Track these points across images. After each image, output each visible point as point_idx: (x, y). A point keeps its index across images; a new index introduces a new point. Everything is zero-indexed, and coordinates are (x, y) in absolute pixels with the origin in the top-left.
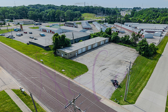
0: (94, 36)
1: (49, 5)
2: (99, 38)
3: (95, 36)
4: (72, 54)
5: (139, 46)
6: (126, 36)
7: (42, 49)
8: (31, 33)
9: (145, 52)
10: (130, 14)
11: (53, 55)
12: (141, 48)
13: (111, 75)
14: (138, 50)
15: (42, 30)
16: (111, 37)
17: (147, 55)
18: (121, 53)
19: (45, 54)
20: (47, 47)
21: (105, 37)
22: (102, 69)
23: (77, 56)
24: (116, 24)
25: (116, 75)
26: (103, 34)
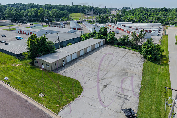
0: (87, 38)
1: (32, 4)
2: (92, 39)
4: (57, 64)
5: (144, 48)
6: (125, 37)
7: (12, 58)
8: (5, 36)
9: (152, 56)
10: (121, 14)
11: (30, 66)
12: (146, 50)
13: (119, 96)
14: (143, 53)
15: (20, 32)
16: (107, 38)
17: (154, 60)
18: (123, 58)
19: (17, 66)
20: (20, 55)
21: (100, 39)
22: (103, 86)
23: (64, 66)
24: (108, 24)
25: (126, 96)
26: (97, 35)
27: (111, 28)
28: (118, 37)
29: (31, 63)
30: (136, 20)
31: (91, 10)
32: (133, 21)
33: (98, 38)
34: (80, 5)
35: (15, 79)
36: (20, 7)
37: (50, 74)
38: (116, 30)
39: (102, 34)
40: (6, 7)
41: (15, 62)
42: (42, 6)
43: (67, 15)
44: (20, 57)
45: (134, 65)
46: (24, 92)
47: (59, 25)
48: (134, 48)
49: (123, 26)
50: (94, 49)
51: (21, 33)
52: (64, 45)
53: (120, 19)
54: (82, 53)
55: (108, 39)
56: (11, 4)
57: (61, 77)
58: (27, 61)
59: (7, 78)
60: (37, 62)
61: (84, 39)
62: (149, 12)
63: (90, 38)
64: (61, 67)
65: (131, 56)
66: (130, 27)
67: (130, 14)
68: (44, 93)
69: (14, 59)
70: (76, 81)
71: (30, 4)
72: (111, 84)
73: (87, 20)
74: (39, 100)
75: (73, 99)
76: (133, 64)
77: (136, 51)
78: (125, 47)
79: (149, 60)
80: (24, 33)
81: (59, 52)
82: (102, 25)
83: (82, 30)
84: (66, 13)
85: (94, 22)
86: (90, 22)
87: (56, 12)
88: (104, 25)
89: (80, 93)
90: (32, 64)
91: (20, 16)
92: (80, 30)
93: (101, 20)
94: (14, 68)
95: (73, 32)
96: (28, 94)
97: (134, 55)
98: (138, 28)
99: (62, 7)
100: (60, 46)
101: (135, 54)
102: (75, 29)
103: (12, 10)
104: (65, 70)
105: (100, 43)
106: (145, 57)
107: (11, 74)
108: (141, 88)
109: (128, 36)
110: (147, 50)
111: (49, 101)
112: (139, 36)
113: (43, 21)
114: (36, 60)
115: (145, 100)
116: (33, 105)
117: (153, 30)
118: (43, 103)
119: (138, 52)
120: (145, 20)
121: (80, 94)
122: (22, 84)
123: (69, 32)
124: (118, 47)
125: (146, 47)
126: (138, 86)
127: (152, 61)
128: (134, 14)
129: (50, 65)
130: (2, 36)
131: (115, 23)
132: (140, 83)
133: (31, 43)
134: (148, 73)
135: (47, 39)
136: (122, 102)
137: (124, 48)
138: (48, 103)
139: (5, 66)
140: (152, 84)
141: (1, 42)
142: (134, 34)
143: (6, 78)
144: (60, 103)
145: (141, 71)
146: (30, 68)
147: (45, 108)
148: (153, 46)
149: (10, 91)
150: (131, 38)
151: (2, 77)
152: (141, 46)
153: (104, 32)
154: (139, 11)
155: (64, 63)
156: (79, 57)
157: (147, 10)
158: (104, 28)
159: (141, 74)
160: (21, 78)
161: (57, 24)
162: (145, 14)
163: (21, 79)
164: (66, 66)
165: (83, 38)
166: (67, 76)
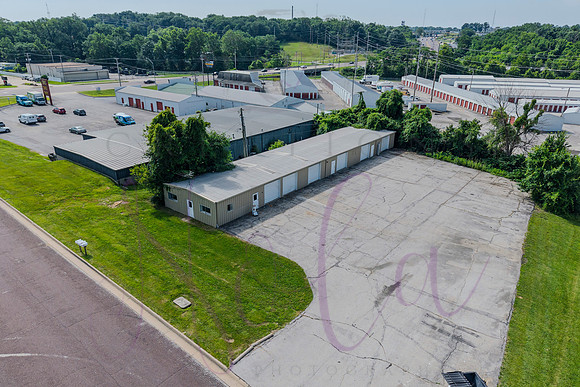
0: (333, 126)
2: (350, 131)
3: (336, 124)
4: (234, 206)
5: (533, 166)
6: (465, 125)
7: (102, 182)
8: (82, 113)
9: (561, 195)
10: (455, 46)
11: (151, 209)
12: (542, 175)
13: (434, 327)
14: (529, 185)
15: (127, 102)
16: (402, 128)
17: (571, 209)
18: (455, 198)
19: (113, 206)
20: (125, 172)
21: (378, 129)
22: (382, 288)
23: (256, 214)
24: (409, 79)
25: (459, 328)
26: (369, 116)
27: (419, 94)
28: (440, 123)
29: (154, 200)
30: (508, 68)
31: (352, 33)
32: (497, 71)
33: (371, 126)
34: (317, 18)
35: (105, 246)
36: (131, 24)
37: (212, 237)
38: (437, 101)
39: (385, 113)
40: (90, 23)
41: (108, 194)
42: (197, 19)
43: (276, 50)
44: (123, 178)
45: (494, 225)
46: (131, 289)
47: (245, 83)
48: (497, 166)
49: (460, 87)
50: (356, 164)
51: (131, 105)
52: (258, 147)
53: (450, 64)
54: (314, 175)
55: (407, 129)
56: (105, 16)
57: (245, 249)
58: (145, 192)
59: (85, 243)
60: (175, 198)
61: (326, 128)
62: (559, 40)
63: (343, 126)
64: (246, 218)
65: (485, 191)
66: (486, 92)
67: (490, 48)
68: (190, 296)
69: (108, 186)
70: (292, 265)
71: (162, 15)
72: (410, 283)
73: (336, 66)
74: (173, 316)
75: (281, 324)
76: (490, 219)
77: (504, 175)
78: (464, 160)
79: (551, 209)
80: (138, 104)
81: (241, 169)
82: (387, 82)
83: (320, 98)
84: (271, 43)
85: (360, 73)
86: (347, 72)
87: (240, 41)
88: (396, 85)
89: (302, 306)
90: (159, 201)
91: (130, 52)
92: (311, 98)
93: (385, 68)
94: (106, 212)
95: (290, 107)
96: (142, 295)
97: (496, 190)
98: (515, 94)
99: (257, 23)
100: (245, 150)
101: (498, 185)
102: (297, 96)
103: (107, 32)
104: (260, 226)
105: (377, 143)
106: (537, 199)
107: (95, 230)
108: (516, 304)
109: (476, 125)
110: (546, 173)
111: (205, 324)
112: (518, 124)
113: (198, 68)
114: (173, 192)
115: (528, 349)
116: (155, 331)
117: (569, 102)
118: (185, 328)
119: (512, 179)
120: (542, 69)
121: (302, 308)
122: (126, 262)
123: (275, 105)
124: (441, 159)
125: (540, 164)
126: (505, 298)
127: (561, 213)
128: (502, 46)
129: (213, 209)
130: (75, 113)
131: (432, 76)
132: (513, 288)
133: (158, 136)
134: (543, 256)
135: (208, 125)
136: (446, 350)
137: (460, 164)
138: (199, 328)
139: (78, 204)
140: (555, 294)
141: (72, 131)
142: (500, 117)
143: (81, 242)
144: (238, 331)
145: (521, 246)
146: (152, 214)
147: (191, 344)
148: (569, 160)
149: (91, 282)
150: (486, 129)
151: (69, 239)
152: (522, 158)
153: (393, 109)
154: (522, 37)
155: (256, 203)
156: (305, 188)
157: (551, 33)
158: (395, 93)
159: (517, 258)
160: (124, 244)
161: (240, 78)
162: (543, 48)
163: (123, 248)
164: (263, 214)
165: (320, 127)
166: (263, 247)
